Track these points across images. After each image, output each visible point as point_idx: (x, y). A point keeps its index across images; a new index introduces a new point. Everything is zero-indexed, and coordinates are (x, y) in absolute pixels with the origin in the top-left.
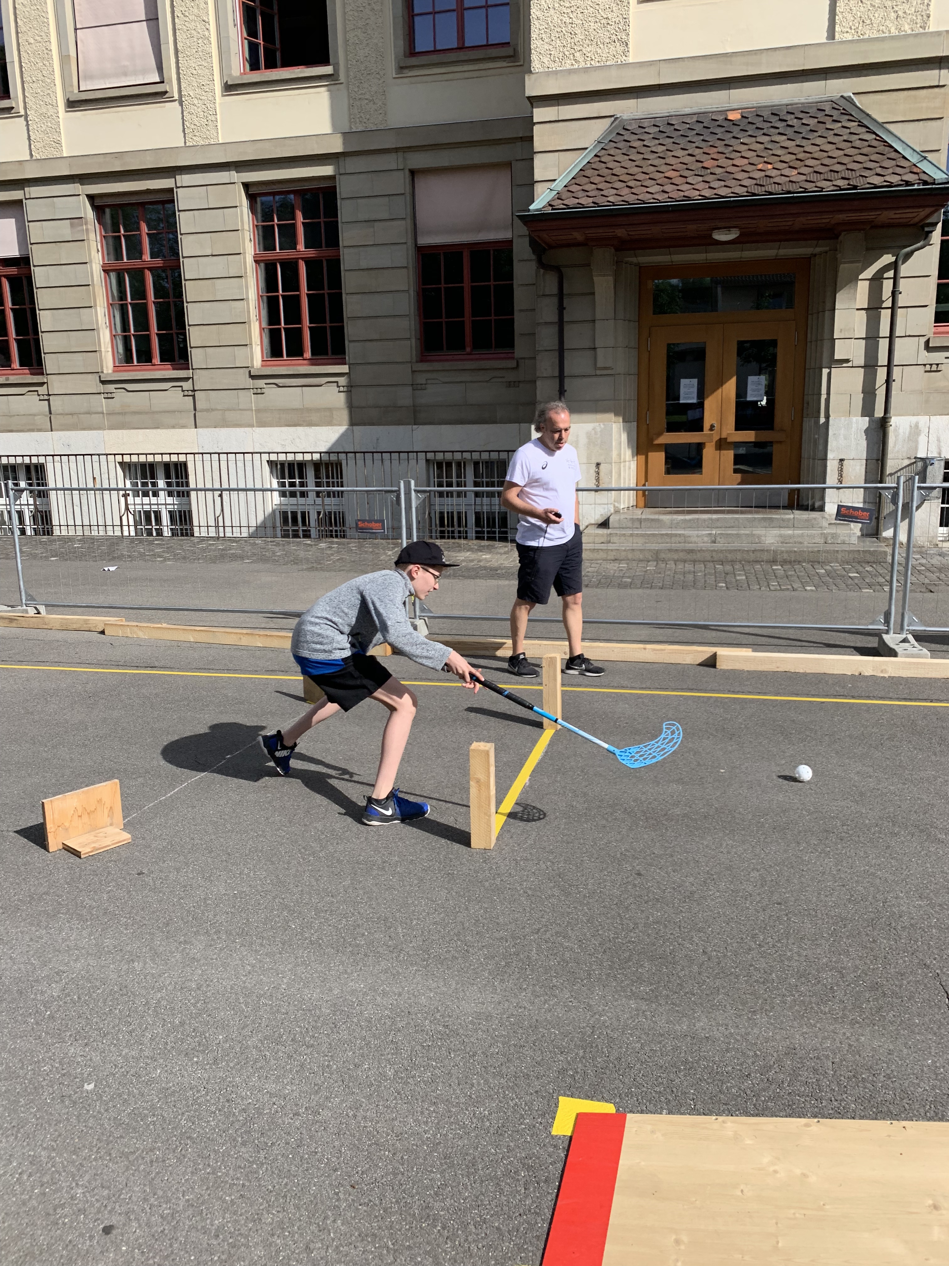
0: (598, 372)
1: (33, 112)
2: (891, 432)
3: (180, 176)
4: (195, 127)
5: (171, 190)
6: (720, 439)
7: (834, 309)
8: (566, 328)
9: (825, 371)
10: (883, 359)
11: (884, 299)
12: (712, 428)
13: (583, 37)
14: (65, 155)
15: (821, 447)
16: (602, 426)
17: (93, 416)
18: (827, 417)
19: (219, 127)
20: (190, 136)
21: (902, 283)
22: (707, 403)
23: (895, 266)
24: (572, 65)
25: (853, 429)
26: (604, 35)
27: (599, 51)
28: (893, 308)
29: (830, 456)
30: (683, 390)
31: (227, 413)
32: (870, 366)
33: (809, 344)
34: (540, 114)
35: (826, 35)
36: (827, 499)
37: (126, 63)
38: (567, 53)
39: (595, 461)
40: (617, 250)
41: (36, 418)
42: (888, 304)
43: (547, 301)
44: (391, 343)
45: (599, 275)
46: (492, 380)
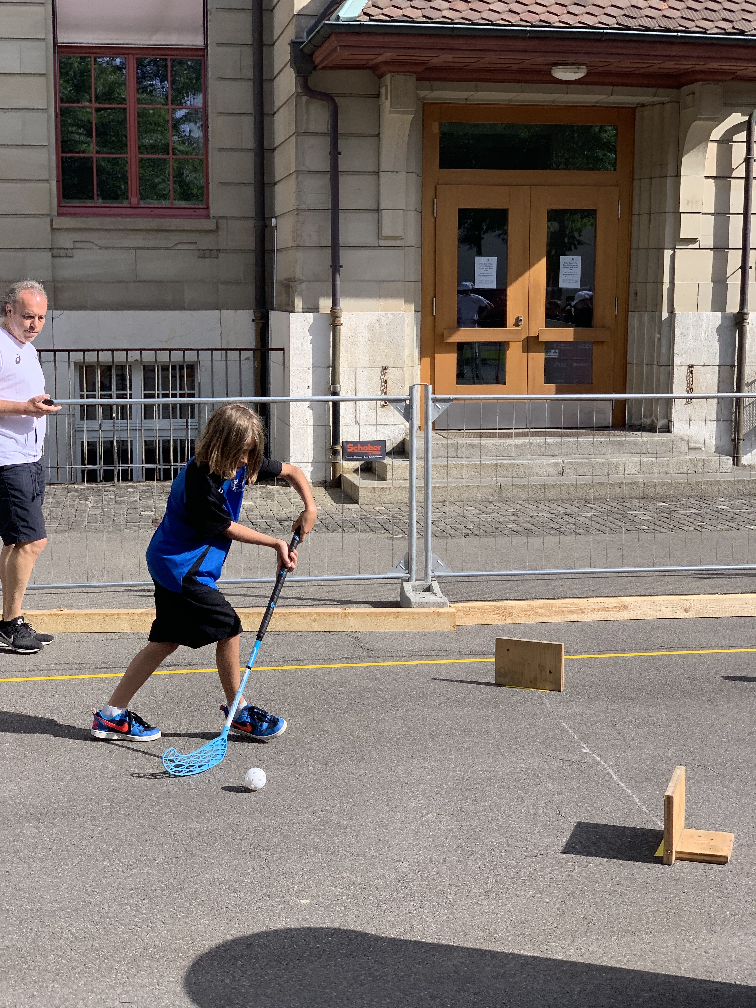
0: (382, 243)
2: (749, 330)
6: (528, 338)
7: (678, 176)
8: (342, 179)
9: (668, 253)
10: (736, 240)
11: (734, 166)
12: (518, 322)
15: (664, 350)
16: (390, 316)
18: (672, 312)
22: (511, 291)
23: (748, 127)
25: (704, 328)
28: (747, 179)
29: (677, 361)
30: (478, 271)
32: (720, 249)
33: (635, 218)
36: (675, 417)
39: (380, 364)
40: (420, 79)
42: (741, 173)
43: (311, 141)
44: (18, 186)
45: (398, 112)
46: (178, 247)
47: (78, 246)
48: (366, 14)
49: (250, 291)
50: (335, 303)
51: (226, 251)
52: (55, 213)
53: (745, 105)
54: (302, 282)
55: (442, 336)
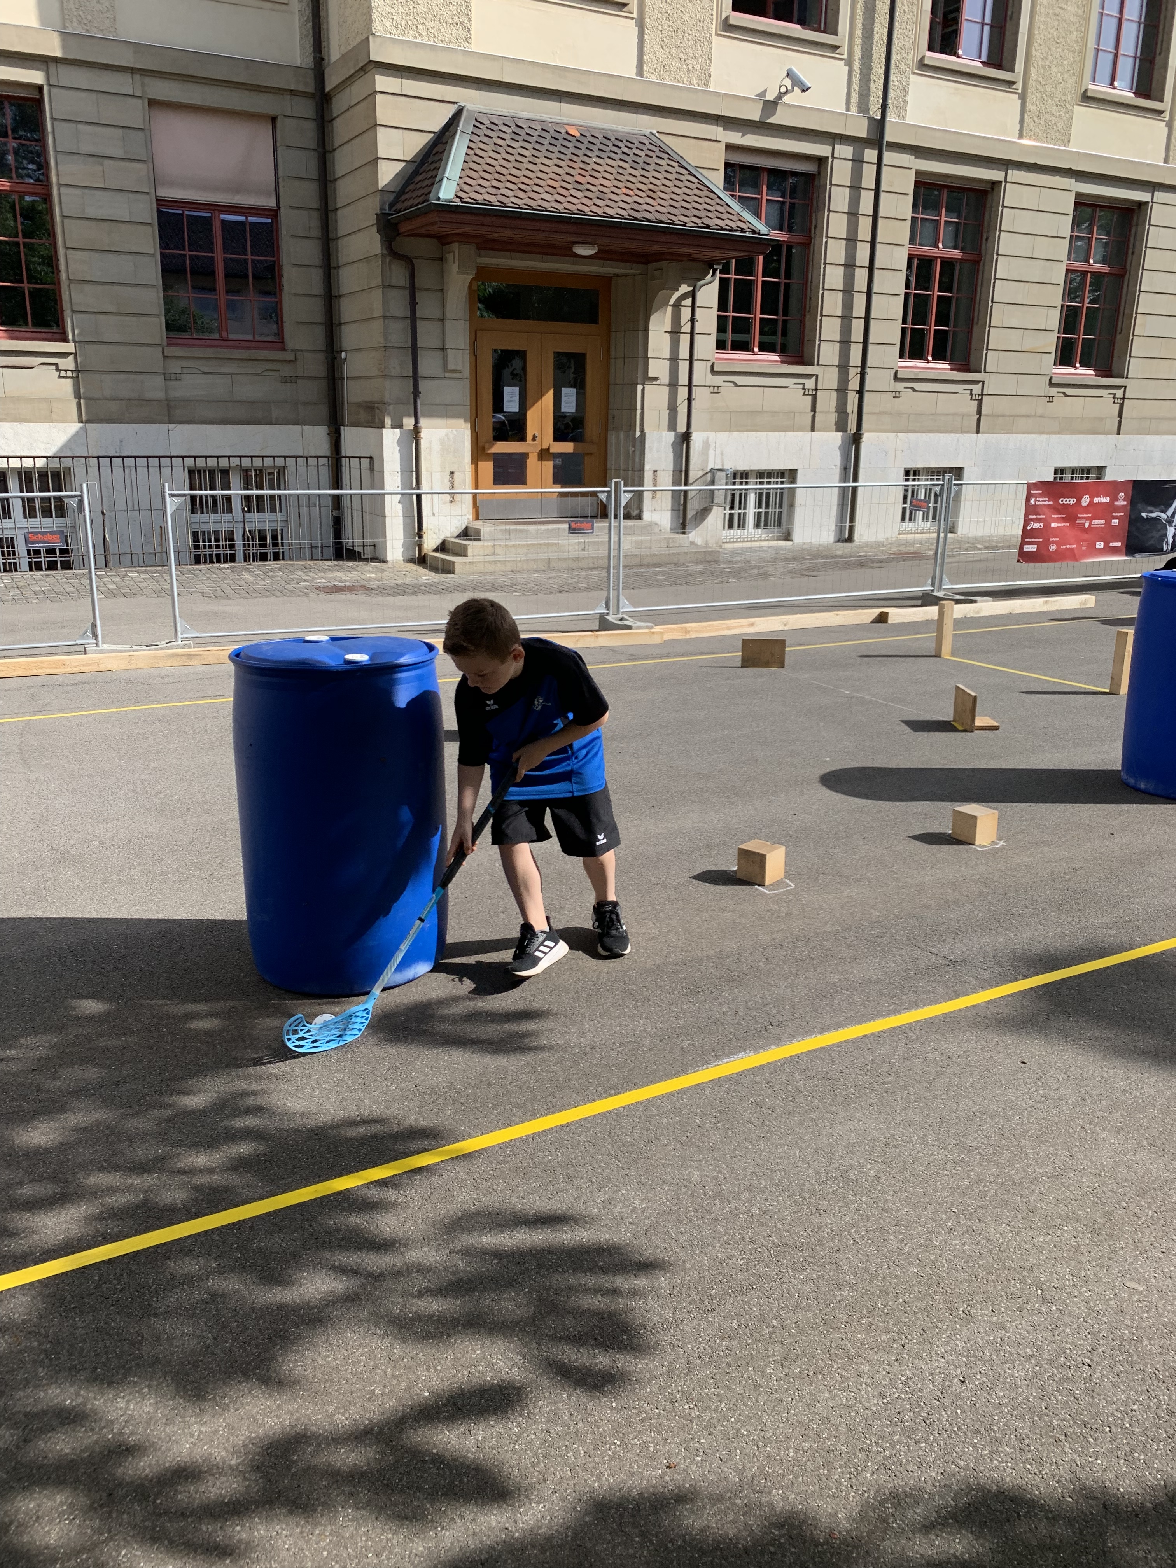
0: (447, 375)
2: (692, 443)
6: (542, 450)
7: (646, 330)
8: (419, 324)
9: (640, 387)
10: (683, 379)
11: (682, 324)
12: (534, 438)
13: (425, 10)
15: (637, 460)
16: (455, 432)
18: (642, 431)
21: (698, 311)
22: (530, 414)
23: (693, 295)
24: (415, 37)
25: (663, 443)
26: (446, 14)
27: (442, 30)
28: (692, 333)
29: (647, 467)
30: (506, 398)
32: (673, 385)
33: (612, 361)
34: (383, 82)
35: (635, 70)
36: (645, 508)
38: (410, 22)
39: (448, 470)
40: (478, 248)
42: (687, 328)
43: (394, 293)
44: (134, 319)
45: (464, 273)
46: (264, 374)
47: (185, 371)
48: (457, 197)
49: (323, 410)
50: (417, 422)
51: (303, 378)
52: (165, 343)
53: (692, 279)
54: (390, 404)
55: (483, 448)
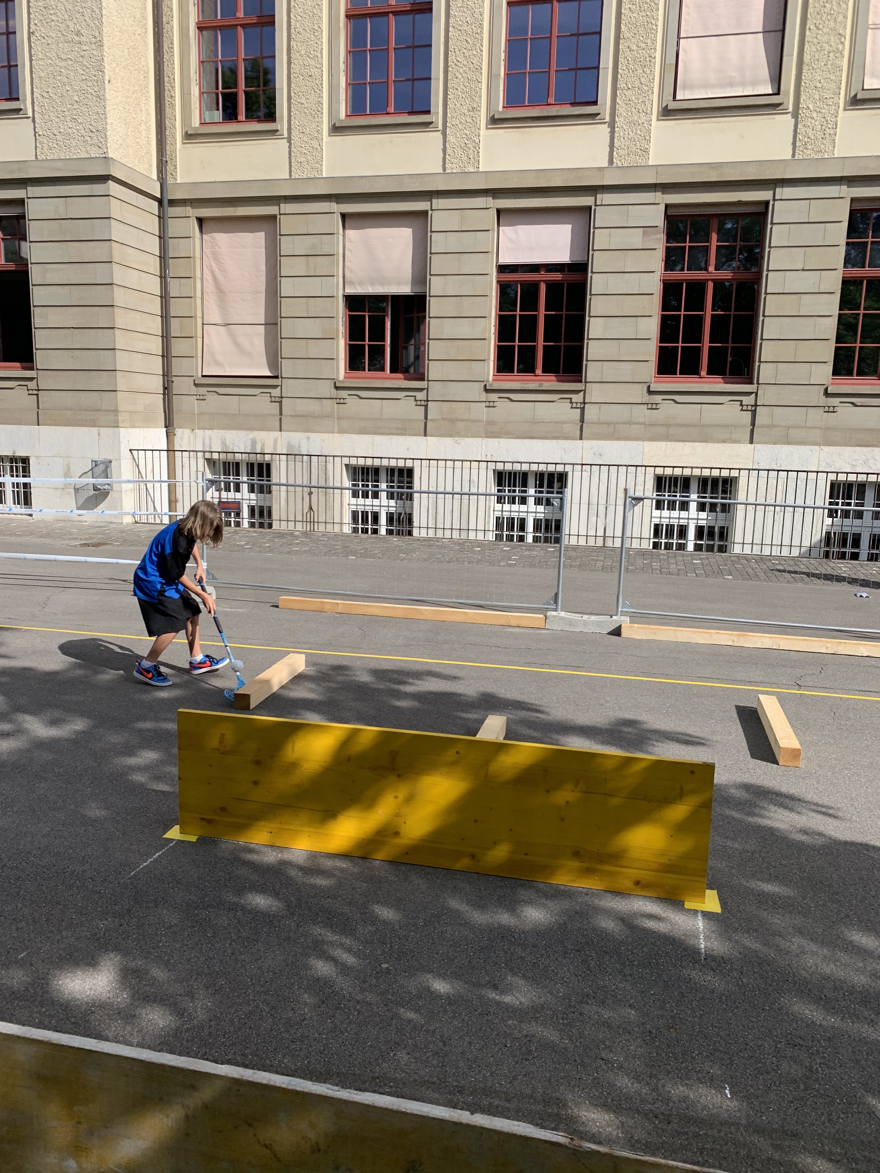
1: (622, 119)
3: (781, 189)
4: (809, 140)
5: (767, 203)
14: (650, 164)
17: (633, 426)
19: (836, 141)
20: (801, 149)
31: (791, 431)
37: (734, 74)
41: (564, 425)
